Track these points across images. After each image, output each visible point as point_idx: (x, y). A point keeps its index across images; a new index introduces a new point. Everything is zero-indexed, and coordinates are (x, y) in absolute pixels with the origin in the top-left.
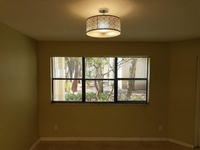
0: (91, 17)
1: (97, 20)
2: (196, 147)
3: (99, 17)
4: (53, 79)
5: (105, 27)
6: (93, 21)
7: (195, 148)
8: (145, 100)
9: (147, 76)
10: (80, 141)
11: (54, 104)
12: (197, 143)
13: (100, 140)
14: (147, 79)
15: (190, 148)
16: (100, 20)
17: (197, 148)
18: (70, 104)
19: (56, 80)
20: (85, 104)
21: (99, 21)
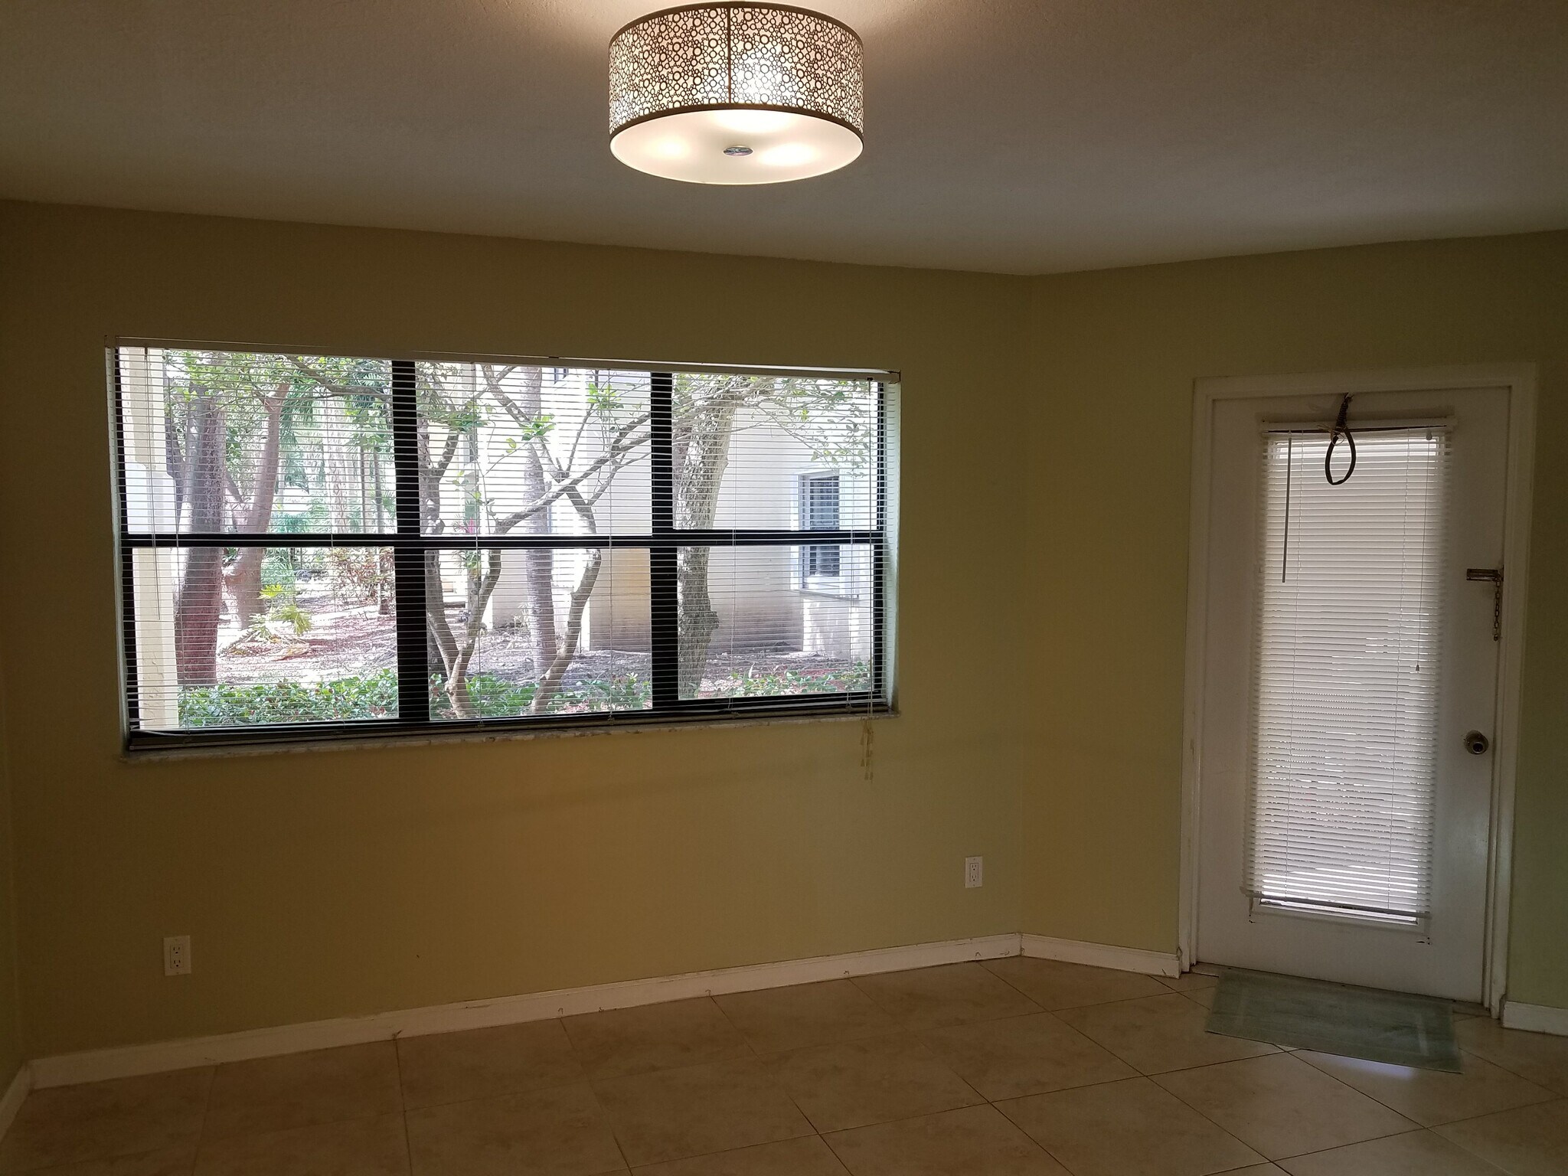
0: (675, 11)
1: (729, 34)
2: (1192, 965)
3: (740, 17)
4: (131, 542)
5: (788, 94)
6: (662, 50)
7: (1183, 973)
8: (871, 689)
9: (881, 515)
10: (395, 1041)
11: (155, 757)
12: (1194, 942)
13: (556, 1015)
14: (875, 538)
15: (1162, 979)
16: (746, 39)
17: (1194, 970)
18: (300, 749)
19: (161, 550)
20: (435, 741)
21: (740, 46)
